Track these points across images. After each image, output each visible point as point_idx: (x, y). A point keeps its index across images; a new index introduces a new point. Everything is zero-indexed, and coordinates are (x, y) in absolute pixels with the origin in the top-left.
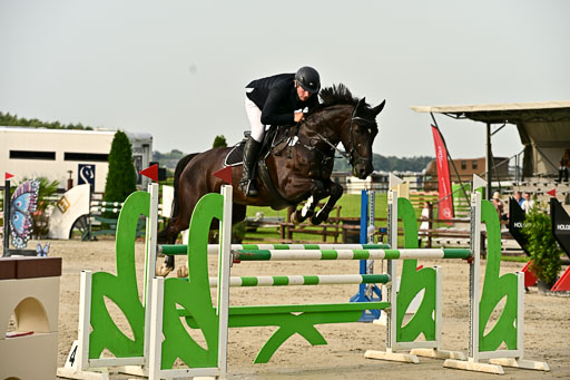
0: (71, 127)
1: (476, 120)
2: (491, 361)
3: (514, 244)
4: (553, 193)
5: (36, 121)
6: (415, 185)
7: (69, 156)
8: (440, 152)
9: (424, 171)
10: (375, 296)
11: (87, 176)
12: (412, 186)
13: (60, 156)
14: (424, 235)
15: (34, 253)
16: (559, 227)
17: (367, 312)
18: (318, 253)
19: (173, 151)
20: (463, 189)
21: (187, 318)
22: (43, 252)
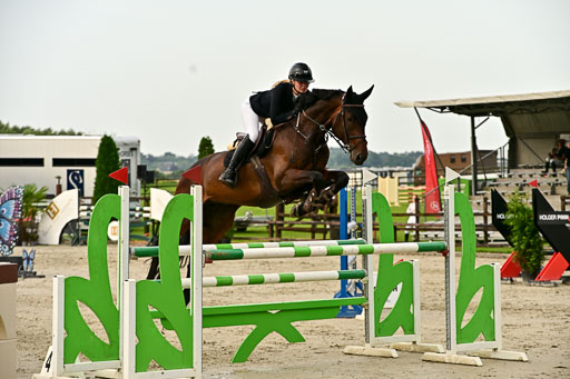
0: (62, 133)
1: (460, 114)
3: (496, 235)
4: (535, 183)
5: (28, 128)
6: (406, 180)
7: (57, 162)
8: (428, 146)
9: (414, 165)
10: (359, 292)
11: (76, 182)
12: (401, 181)
13: (48, 162)
14: (411, 230)
15: (20, 260)
16: (541, 217)
18: (291, 250)
19: (167, 154)
21: (162, 319)
22: (28, 259)
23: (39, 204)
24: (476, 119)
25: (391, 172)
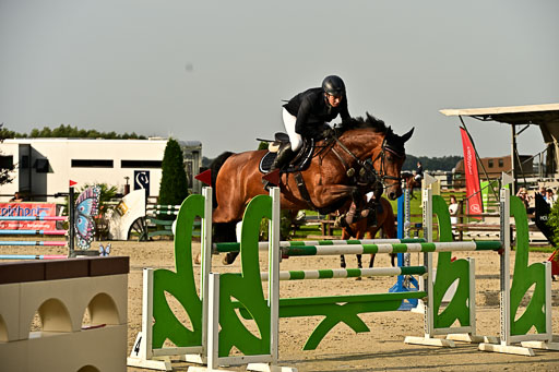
0: (126, 137)
1: (501, 121)
2: (523, 343)
3: (540, 235)
5: (94, 131)
7: (125, 164)
8: (469, 152)
9: (454, 171)
10: (412, 286)
11: (142, 182)
12: (443, 184)
13: (117, 164)
15: (97, 253)
17: (406, 301)
18: (359, 247)
20: (491, 186)
21: (240, 310)
22: (105, 253)
24: (517, 127)
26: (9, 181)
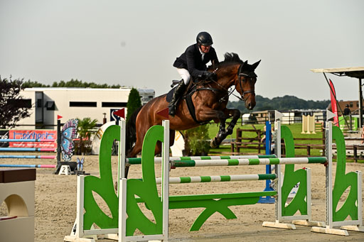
1: (352, 76)
6: (322, 117)
7: (105, 105)
11: (116, 116)
12: (319, 118)
13: (99, 105)
15: (75, 164)
18: (226, 161)
22: (80, 163)
23: (93, 130)
24: (362, 80)
25: (313, 112)
26: (28, 116)
